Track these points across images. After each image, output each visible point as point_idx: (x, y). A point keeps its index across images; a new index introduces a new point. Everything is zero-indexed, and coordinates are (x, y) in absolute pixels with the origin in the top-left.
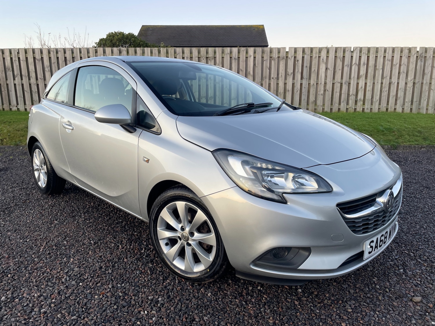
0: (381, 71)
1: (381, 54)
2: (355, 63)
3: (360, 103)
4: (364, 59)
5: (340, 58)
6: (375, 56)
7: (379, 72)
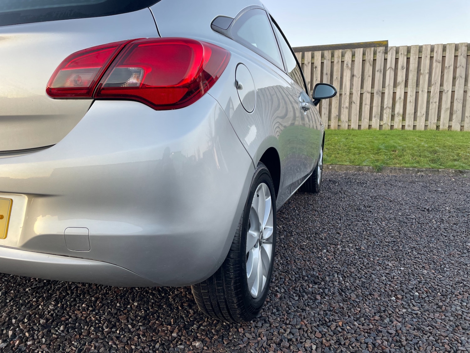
0: (427, 76)
1: (426, 55)
2: (390, 68)
3: (398, 119)
4: (402, 61)
5: (369, 62)
6: (417, 57)
7: (425, 77)
